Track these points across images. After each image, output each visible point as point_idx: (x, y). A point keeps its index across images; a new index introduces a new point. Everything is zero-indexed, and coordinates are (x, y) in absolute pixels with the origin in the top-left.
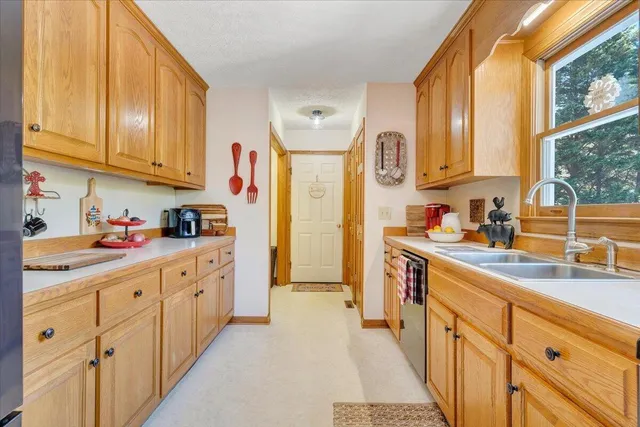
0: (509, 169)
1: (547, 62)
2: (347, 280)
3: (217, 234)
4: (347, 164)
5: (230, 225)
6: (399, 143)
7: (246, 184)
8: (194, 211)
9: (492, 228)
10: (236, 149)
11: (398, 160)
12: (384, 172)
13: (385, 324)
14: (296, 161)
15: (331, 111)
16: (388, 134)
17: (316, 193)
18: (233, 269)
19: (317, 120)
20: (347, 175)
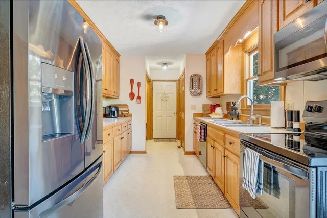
0: (237, 91)
1: (250, 53)
2: (178, 138)
3: (125, 117)
4: (178, 85)
5: (130, 113)
6: (199, 79)
7: (136, 96)
8: (116, 107)
9: (232, 113)
10: (132, 81)
11: (199, 86)
12: (193, 91)
13: (194, 153)
14: (155, 84)
15: (170, 63)
16: (195, 75)
17: (164, 99)
18: (131, 131)
19: (165, 67)
20: (178, 90)
